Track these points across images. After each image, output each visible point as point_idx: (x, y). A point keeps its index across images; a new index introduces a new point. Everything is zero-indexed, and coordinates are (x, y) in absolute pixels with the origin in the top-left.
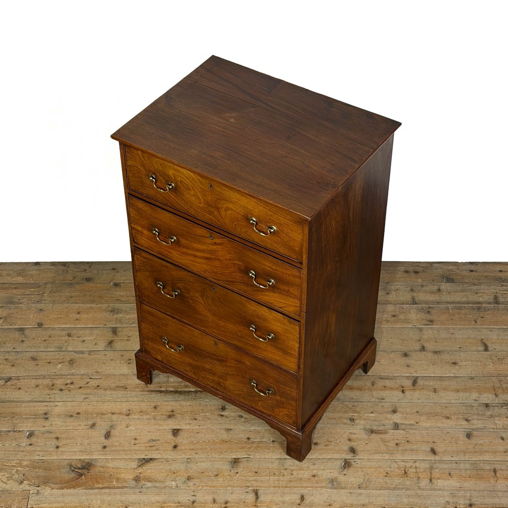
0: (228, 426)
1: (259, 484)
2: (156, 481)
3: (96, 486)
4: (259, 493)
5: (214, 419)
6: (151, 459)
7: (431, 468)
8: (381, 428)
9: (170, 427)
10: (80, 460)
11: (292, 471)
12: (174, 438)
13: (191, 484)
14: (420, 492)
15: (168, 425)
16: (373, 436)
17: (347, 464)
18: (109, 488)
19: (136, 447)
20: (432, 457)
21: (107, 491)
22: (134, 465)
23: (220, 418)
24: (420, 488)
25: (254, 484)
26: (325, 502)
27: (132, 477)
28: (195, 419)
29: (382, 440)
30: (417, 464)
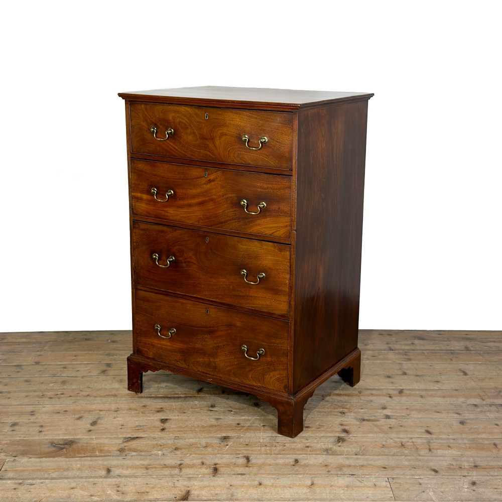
0: (217, 417)
1: (250, 452)
2: (141, 451)
3: (77, 455)
4: (251, 458)
5: (203, 413)
6: (137, 437)
7: (429, 443)
8: (373, 418)
9: (159, 418)
10: (63, 439)
11: (285, 443)
12: (162, 425)
13: (178, 452)
14: (419, 457)
15: (156, 416)
16: (365, 422)
17: (340, 440)
18: (90, 456)
19: (122, 430)
20: (429, 436)
21: (89, 458)
22: (120, 441)
23: (209, 413)
24: (419, 455)
25: (245, 452)
26: (321, 463)
27: (116, 449)
28: (184, 413)
29: (375, 425)
30: (413, 440)
